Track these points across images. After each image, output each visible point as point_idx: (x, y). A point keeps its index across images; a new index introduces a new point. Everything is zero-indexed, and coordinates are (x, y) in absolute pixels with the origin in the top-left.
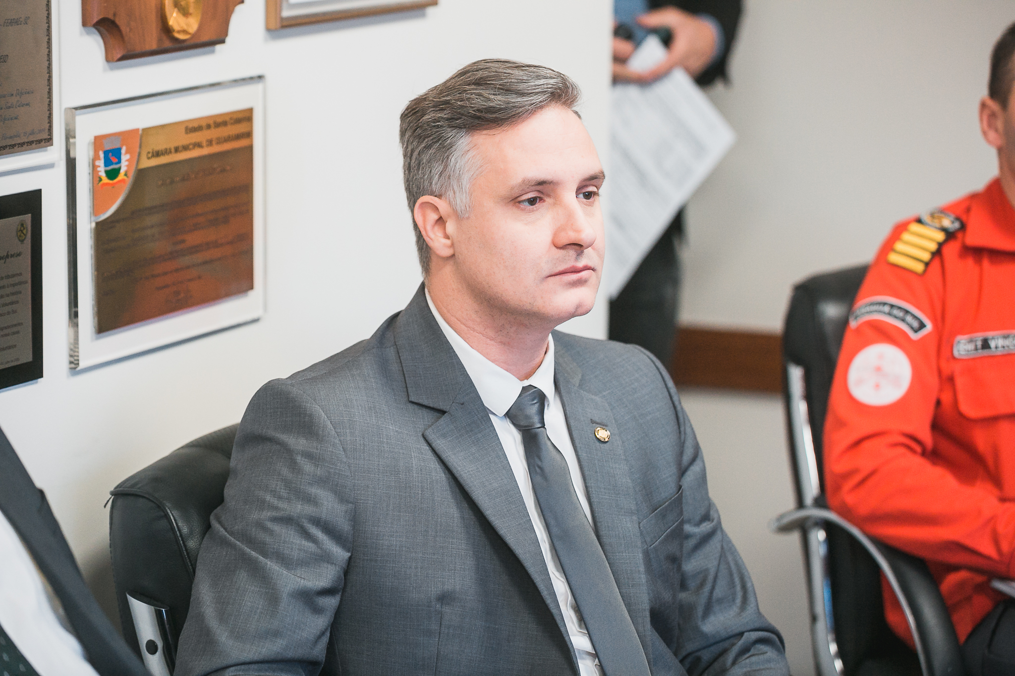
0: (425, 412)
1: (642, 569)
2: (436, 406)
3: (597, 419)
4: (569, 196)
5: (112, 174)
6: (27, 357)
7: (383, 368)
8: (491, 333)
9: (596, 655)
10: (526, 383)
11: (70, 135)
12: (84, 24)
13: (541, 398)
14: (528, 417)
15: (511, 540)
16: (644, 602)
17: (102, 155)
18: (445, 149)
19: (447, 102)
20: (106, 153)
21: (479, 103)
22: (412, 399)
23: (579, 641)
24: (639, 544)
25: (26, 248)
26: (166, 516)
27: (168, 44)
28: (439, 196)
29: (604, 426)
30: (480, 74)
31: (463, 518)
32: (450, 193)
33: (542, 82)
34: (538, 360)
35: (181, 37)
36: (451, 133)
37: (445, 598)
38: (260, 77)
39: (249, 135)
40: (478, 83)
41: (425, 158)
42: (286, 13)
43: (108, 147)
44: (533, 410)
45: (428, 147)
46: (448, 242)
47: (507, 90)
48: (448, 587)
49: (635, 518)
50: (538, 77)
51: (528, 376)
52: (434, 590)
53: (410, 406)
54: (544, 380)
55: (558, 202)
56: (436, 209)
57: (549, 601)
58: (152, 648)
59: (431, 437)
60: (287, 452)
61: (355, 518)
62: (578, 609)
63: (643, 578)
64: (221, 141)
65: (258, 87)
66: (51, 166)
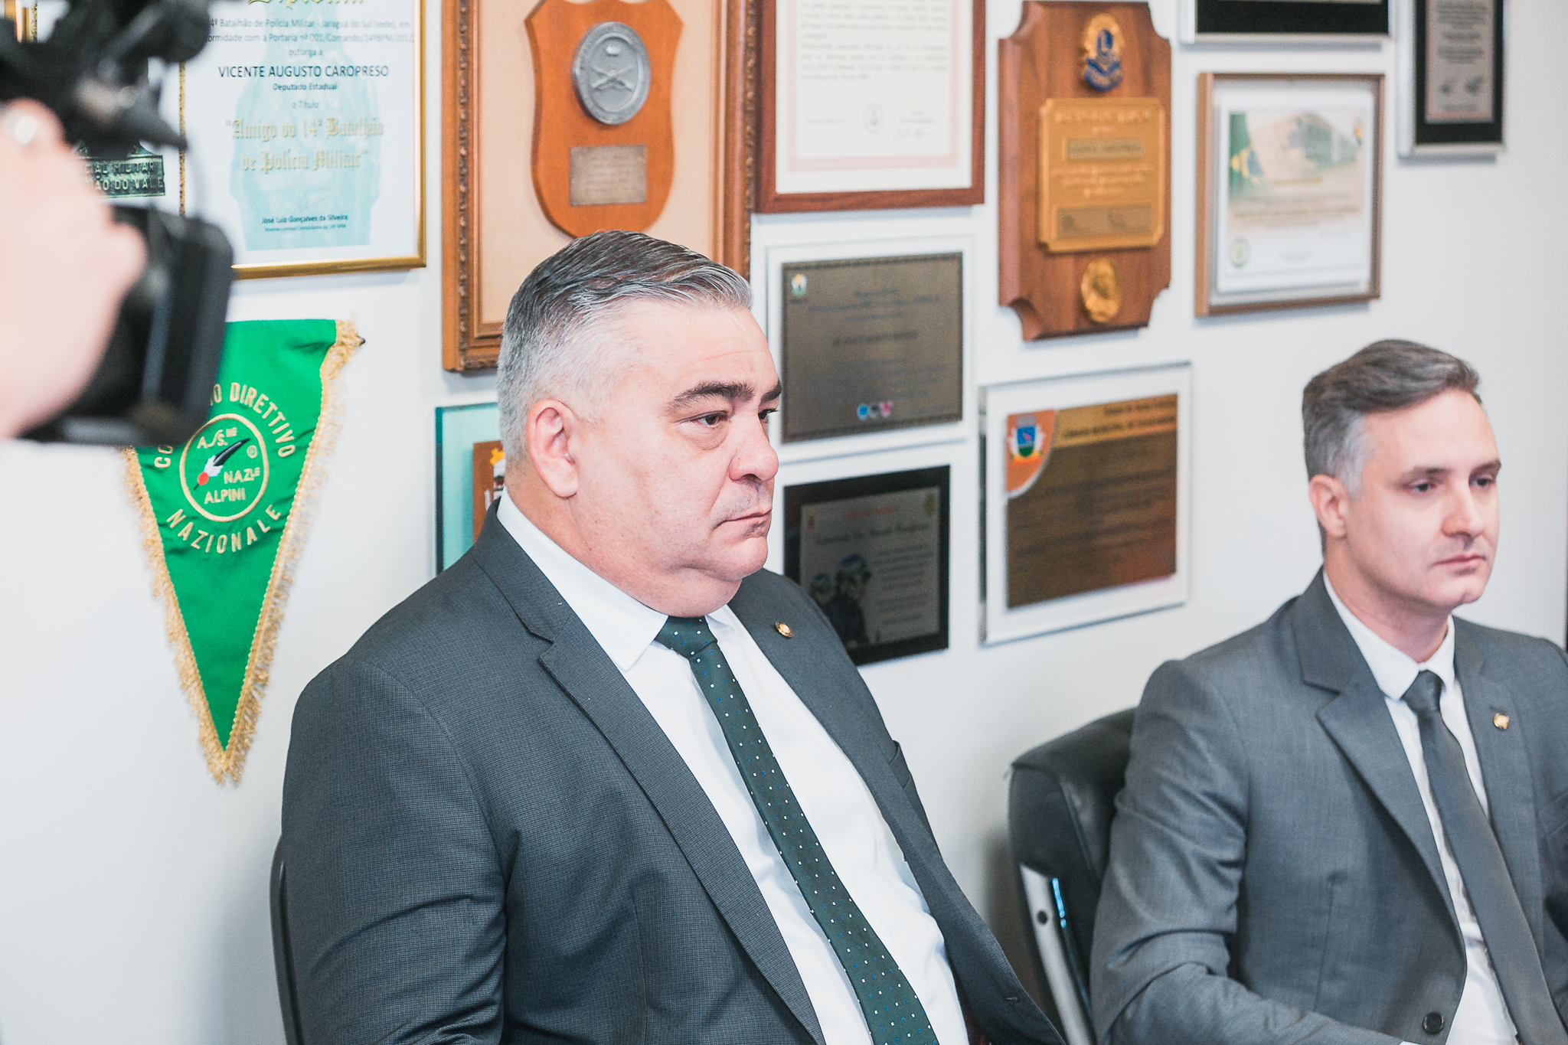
0: (1318, 694)
1: (1536, 856)
2: (1327, 685)
3: (1496, 705)
4: (1461, 484)
5: (1026, 451)
6: (932, 627)
7: (1278, 648)
8: (1382, 617)
9: (1485, 943)
10: (1423, 667)
11: (982, 412)
12: (1001, 302)
13: (1438, 684)
14: (1423, 700)
15: (1402, 819)
16: (1537, 891)
17: (1015, 432)
18: (1340, 430)
19: (1345, 383)
20: (1020, 432)
21: (1374, 385)
22: (1308, 678)
23: (1469, 928)
24: (1534, 831)
25: (934, 519)
26: (1060, 790)
27: (1085, 325)
28: (1333, 476)
29: (1503, 713)
30: (1378, 355)
31: (1355, 798)
32: (1343, 475)
33: (1439, 366)
34: (1435, 645)
35: (1100, 319)
36: (1346, 413)
37: (1335, 878)
38: (1186, 364)
39: (1173, 419)
40: (1377, 364)
41: (1321, 437)
42: (1216, 300)
43: (1022, 424)
44: (1429, 692)
45: (1324, 426)
46: (1341, 523)
47: (1403, 373)
48: (1340, 865)
49: (1531, 806)
50: (1437, 361)
51: (1425, 660)
52: (1326, 869)
53: (1305, 689)
54: (1442, 664)
55: (1449, 489)
56: (1328, 488)
57: (1438, 882)
58: (1043, 918)
59: (1324, 718)
60: (1180, 730)
61: (1250, 793)
62: (1468, 895)
63: (1536, 866)
64: (1143, 423)
65: (1184, 373)
66: (960, 441)
